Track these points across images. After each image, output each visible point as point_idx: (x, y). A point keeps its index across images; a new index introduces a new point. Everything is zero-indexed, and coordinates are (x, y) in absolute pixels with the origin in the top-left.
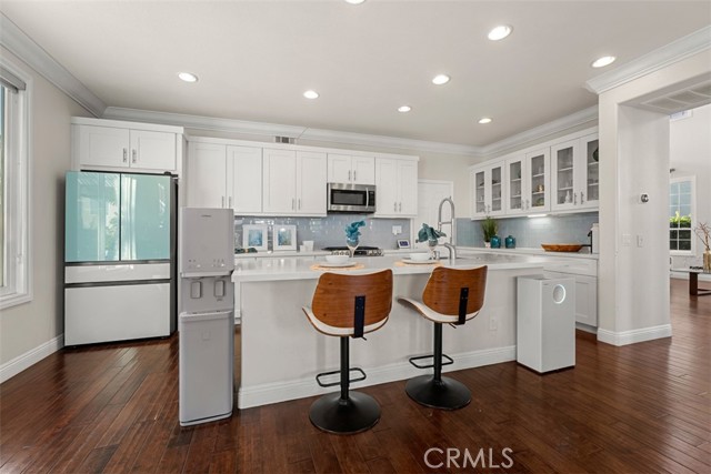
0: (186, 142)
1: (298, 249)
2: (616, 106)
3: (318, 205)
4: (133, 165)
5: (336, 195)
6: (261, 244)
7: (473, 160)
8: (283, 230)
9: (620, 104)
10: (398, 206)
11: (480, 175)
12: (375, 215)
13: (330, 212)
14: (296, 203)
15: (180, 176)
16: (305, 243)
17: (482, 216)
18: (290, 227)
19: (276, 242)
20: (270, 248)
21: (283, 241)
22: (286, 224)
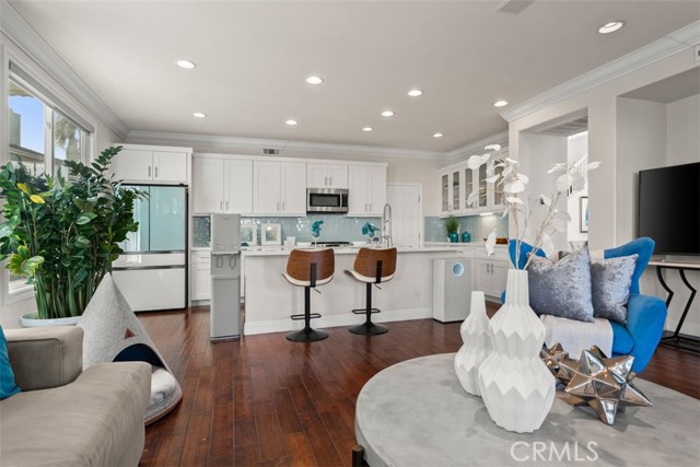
0: (193, 158)
1: (282, 244)
2: (517, 133)
3: (300, 206)
4: (155, 179)
5: (314, 198)
6: (251, 240)
7: (441, 164)
8: (269, 228)
9: (521, 132)
10: (368, 207)
11: (445, 178)
12: (349, 215)
13: (308, 213)
14: (281, 205)
15: (190, 186)
16: (288, 238)
17: (446, 214)
18: (275, 225)
19: (263, 238)
20: (259, 243)
21: (269, 237)
22: (272, 222)
